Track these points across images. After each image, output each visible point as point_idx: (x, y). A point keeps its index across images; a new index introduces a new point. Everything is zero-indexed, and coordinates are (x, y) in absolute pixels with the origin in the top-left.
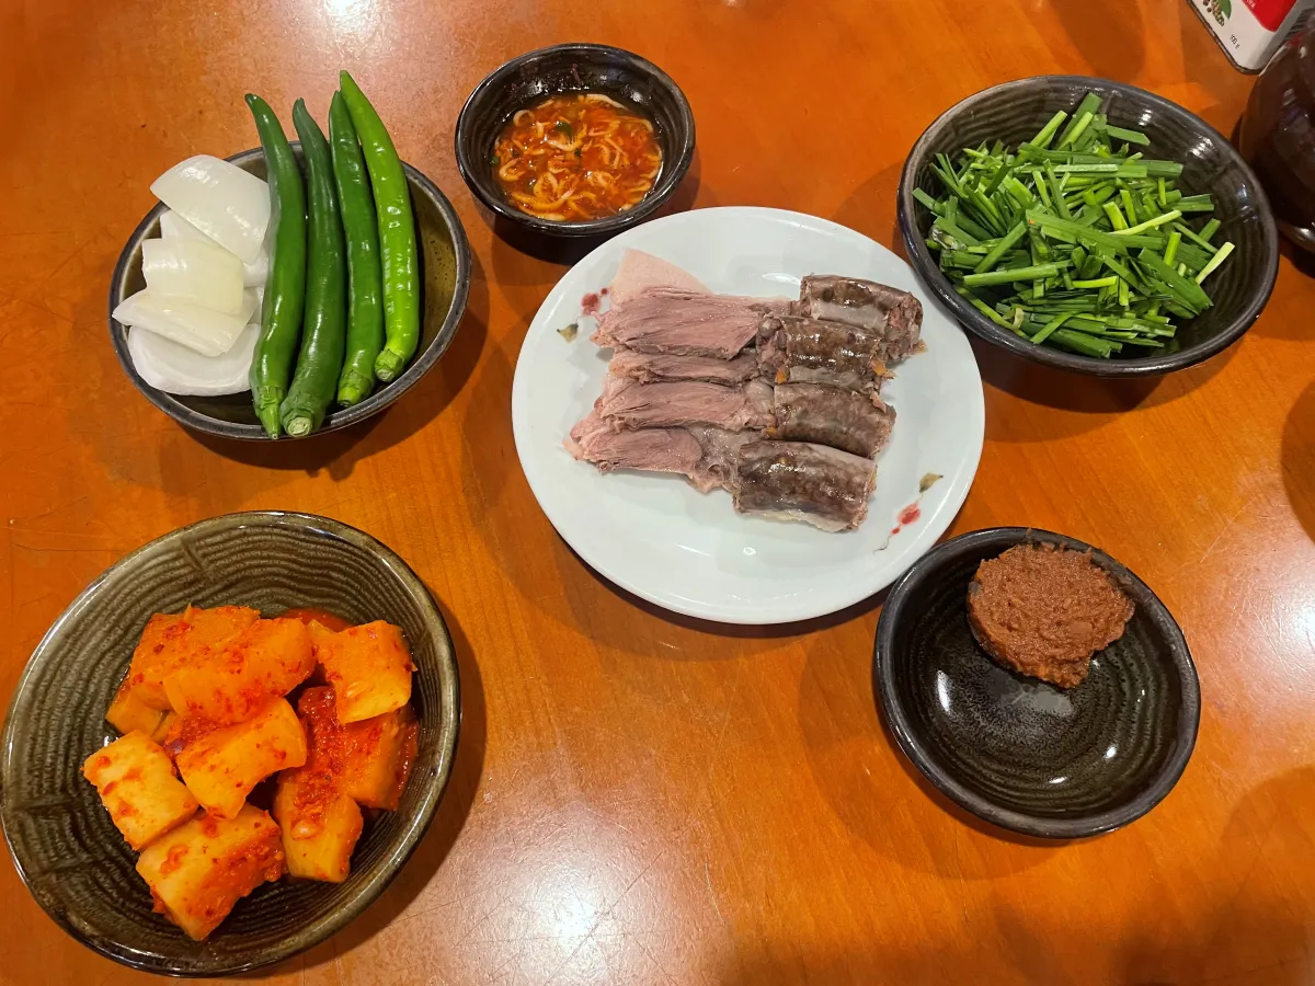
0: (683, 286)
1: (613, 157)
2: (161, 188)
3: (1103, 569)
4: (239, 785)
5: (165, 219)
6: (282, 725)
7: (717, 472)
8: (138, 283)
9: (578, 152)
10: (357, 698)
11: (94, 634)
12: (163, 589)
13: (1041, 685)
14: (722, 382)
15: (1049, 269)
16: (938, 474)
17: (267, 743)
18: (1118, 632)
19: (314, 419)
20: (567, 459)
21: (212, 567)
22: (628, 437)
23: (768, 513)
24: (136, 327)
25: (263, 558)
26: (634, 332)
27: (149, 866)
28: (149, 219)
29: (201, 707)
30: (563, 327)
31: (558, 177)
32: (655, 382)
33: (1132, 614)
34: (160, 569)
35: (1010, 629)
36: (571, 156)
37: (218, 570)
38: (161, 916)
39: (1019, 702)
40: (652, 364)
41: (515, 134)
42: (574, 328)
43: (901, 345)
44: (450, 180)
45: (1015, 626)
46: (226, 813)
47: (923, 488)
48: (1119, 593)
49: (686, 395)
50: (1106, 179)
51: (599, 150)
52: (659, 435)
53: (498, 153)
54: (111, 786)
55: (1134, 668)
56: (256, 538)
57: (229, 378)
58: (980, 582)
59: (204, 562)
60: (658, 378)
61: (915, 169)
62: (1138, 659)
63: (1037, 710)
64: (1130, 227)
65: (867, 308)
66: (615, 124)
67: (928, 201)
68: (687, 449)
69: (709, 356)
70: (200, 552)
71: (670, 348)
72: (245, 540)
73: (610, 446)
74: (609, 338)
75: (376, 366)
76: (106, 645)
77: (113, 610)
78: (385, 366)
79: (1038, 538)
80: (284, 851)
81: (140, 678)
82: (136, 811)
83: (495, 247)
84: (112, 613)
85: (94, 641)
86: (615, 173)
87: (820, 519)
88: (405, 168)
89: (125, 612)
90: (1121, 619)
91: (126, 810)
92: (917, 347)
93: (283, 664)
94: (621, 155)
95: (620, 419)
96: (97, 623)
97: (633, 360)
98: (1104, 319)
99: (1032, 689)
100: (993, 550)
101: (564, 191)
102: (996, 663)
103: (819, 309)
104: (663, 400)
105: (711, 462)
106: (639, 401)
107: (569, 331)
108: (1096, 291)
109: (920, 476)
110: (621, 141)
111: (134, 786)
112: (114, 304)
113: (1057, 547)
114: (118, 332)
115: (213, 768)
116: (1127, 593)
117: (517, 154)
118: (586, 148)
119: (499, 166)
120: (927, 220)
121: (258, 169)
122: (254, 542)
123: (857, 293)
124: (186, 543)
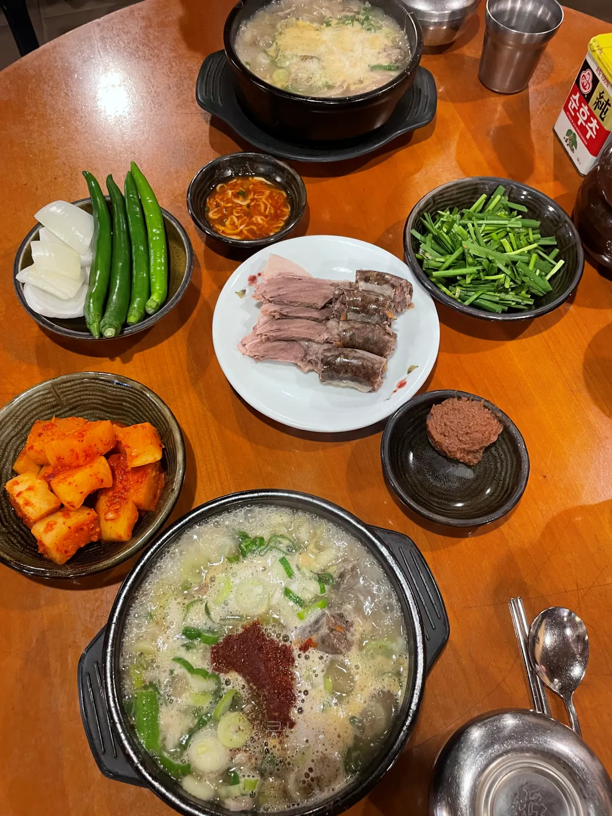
0: (299, 274)
1: (266, 209)
2: (39, 216)
3: (489, 410)
4: (81, 493)
5: (41, 231)
6: (102, 466)
7: (311, 363)
8: (28, 261)
9: (248, 206)
10: (137, 457)
11: (8, 428)
12: (41, 408)
13: (460, 465)
14: (315, 320)
15: (473, 269)
16: (416, 365)
17: (95, 474)
18: (494, 439)
19: (116, 329)
20: (240, 354)
21: (65, 398)
22: (269, 344)
23: (335, 382)
24: (27, 284)
25: (90, 395)
26: (273, 294)
27: (38, 530)
28: (34, 231)
29: (63, 459)
30: (238, 291)
31: (238, 218)
32: (283, 319)
33: (502, 430)
34: (40, 398)
35: (445, 436)
36: (245, 208)
37: (67, 400)
38: (41, 555)
39: (449, 472)
40: (282, 310)
41: (217, 196)
42: (244, 291)
43: (402, 305)
44: (184, 217)
45: (447, 434)
46: (75, 505)
47: (409, 372)
48: (496, 421)
49: (298, 325)
50: (503, 228)
51: (259, 205)
52: (283, 344)
53: (208, 205)
54: (19, 494)
55: (503, 456)
56: (87, 385)
57: (73, 310)
58: (432, 414)
59: (61, 396)
60: (284, 317)
61: (412, 220)
62: (504, 452)
63: (458, 475)
64: (514, 251)
65: (386, 286)
66: (267, 192)
67: (418, 236)
68: (297, 351)
69: (310, 307)
70: (60, 391)
71: (291, 302)
72: (82, 386)
73: (260, 348)
74: (261, 297)
75: (146, 307)
76: (13, 433)
77: (18, 417)
78: (151, 307)
79: (460, 395)
80: (100, 528)
81: (31, 448)
82: (33, 504)
83: (205, 251)
84: (17, 418)
85: (8, 431)
86: (266, 217)
87: (359, 385)
88: (162, 210)
89: (24, 418)
90: (496, 432)
91: (27, 503)
92: (410, 305)
93: (102, 441)
94: (270, 208)
95: (265, 335)
96: (10, 422)
97: (272, 308)
98: (498, 295)
99: (456, 465)
100: (439, 400)
101: (241, 225)
102: (439, 453)
103: (362, 285)
104: (286, 327)
105: (309, 358)
106: (275, 327)
107: (241, 293)
108: (494, 281)
109: (408, 367)
110: (270, 201)
111: (31, 493)
112: (16, 272)
113: (468, 400)
114: (18, 287)
115: (70, 483)
116: (500, 421)
117: (218, 205)
118: (252, 204)
119: (208, 211)
120: (416, 245)
121: (88, 208)
122: (86, 386)
123: (381, 278)
124: (54, 385)
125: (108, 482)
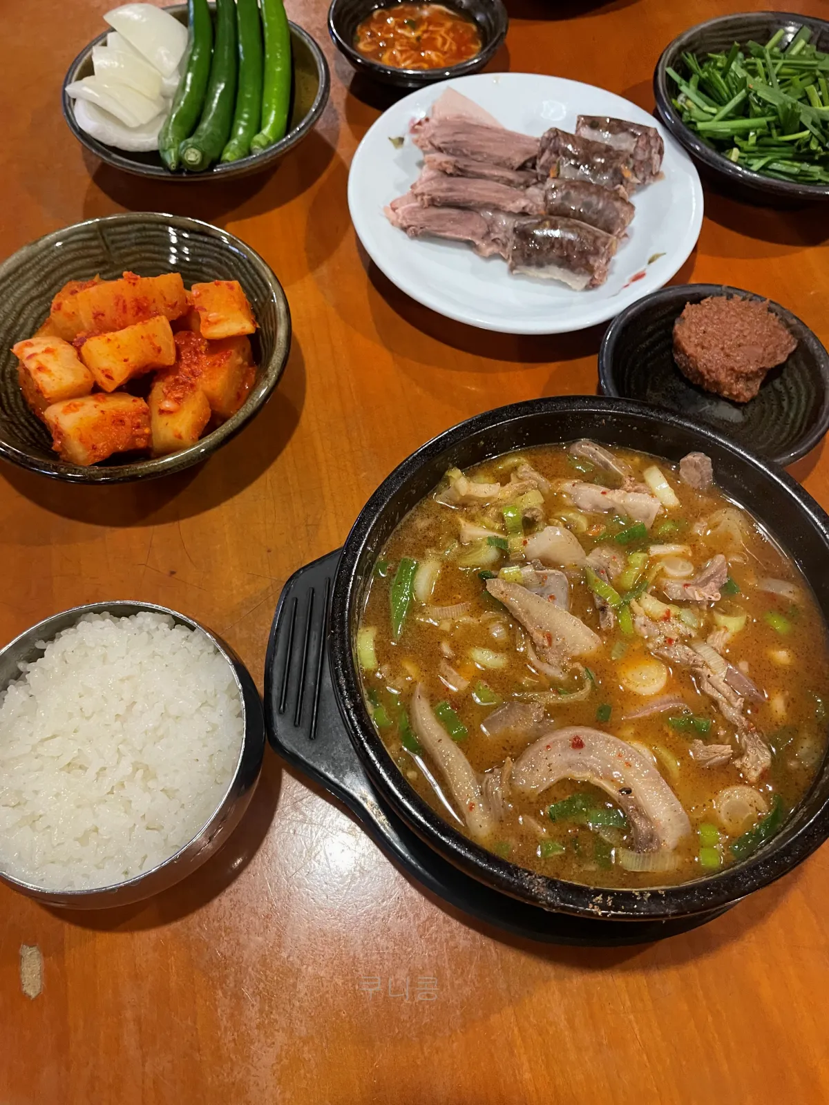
0: (488, 123)
1: (444, 43)
3: (777, 315)
4: (126, 360)
5: (110, 36)
6: (160, 327)
7: (497, 243)
9: (418, 38)
10: (216, 323)
11: (28, 280)
12: (81, 262)
13: (722, 403)
14: (509, 183)
15: (763, 121)
16: (661, 252)
17: (149, 337)
18: (782, 359)
20: (386, 223)
21: (117, 253)
22: (434, 211)
23: (533, 271)
25: (154, 252)
26: (447, 139)
28: (101, 34)
29: (103, 315)
30: (393, 137)
31: (401, 52)
32: (458, 176)
33: (794, 347)
34: (80, 244)
35: (703, 348)
36: (414, 41)
37: (122, 256)
39: (704, 411)
40: (457, 161)
41: (372, 24)
42: (401, 140)
43: (647, 170)
44: (323, 44)
45: (705, 345)
46: (115, 376)
47: (650, 262)
48: (787, 332)
49: (479, 186)
51: (434, 39)
52: (454, 213)
53: (359, 34)
54: (30, 357)
55: (793, 391)
56: (152, 233)
58: (684, 318)
59: (112, 247)
60: (461, 173)
61: (668, 56)
62: (796, 383)
63: (718, 416)
64: (824, 105)
65: (622, 135)
66: (449, 24)
67: (676, 77)
68: (476, 224)
69: (500, 164)
70: (111, 238)
71: (473, 153)
72: (144, 234)
73: (419, 216)
74: (427, 142)
75: (252, 144)
76: (34, 293)
77: (44, 267)
78: (258, 143)
79: (731, 291)
81: (59, 307)
82: (50, 371)
84: (42, 270)
85: (26, 287)
86: (445, 53)
87: (571, 274)
88: (288, 25)
89: (53, 271)
90: (786, 348)
91: (41, 368)
92: (656, 175)
93: (165, 298)
94: (451, 44)
95: (429, 195)
96: (31, 273)
97: (441, 158)
99: (715, 403)
100: (697, 299)
101: (405, 60)
102: (689, 383)
103: (586, 133)
104: (462, 187)
105: (493, 236)
106: (445, 185)
107: (398, 141)
108: (792, 142)
109: (649, 257)
110: (452, 35)
111: (49, 357)
112: (67, 81)
113: (744, 299)
114: (68, 103)
115: (109, 340)
116: (793, 333)
117: (373, 35)
118: (425, 36)
119: (358, 41)
120: (674, 90)
121: (182, 17)
122: (150, 237)
123: (618, 126)
124: (102, 227)
125: (169, 358)
